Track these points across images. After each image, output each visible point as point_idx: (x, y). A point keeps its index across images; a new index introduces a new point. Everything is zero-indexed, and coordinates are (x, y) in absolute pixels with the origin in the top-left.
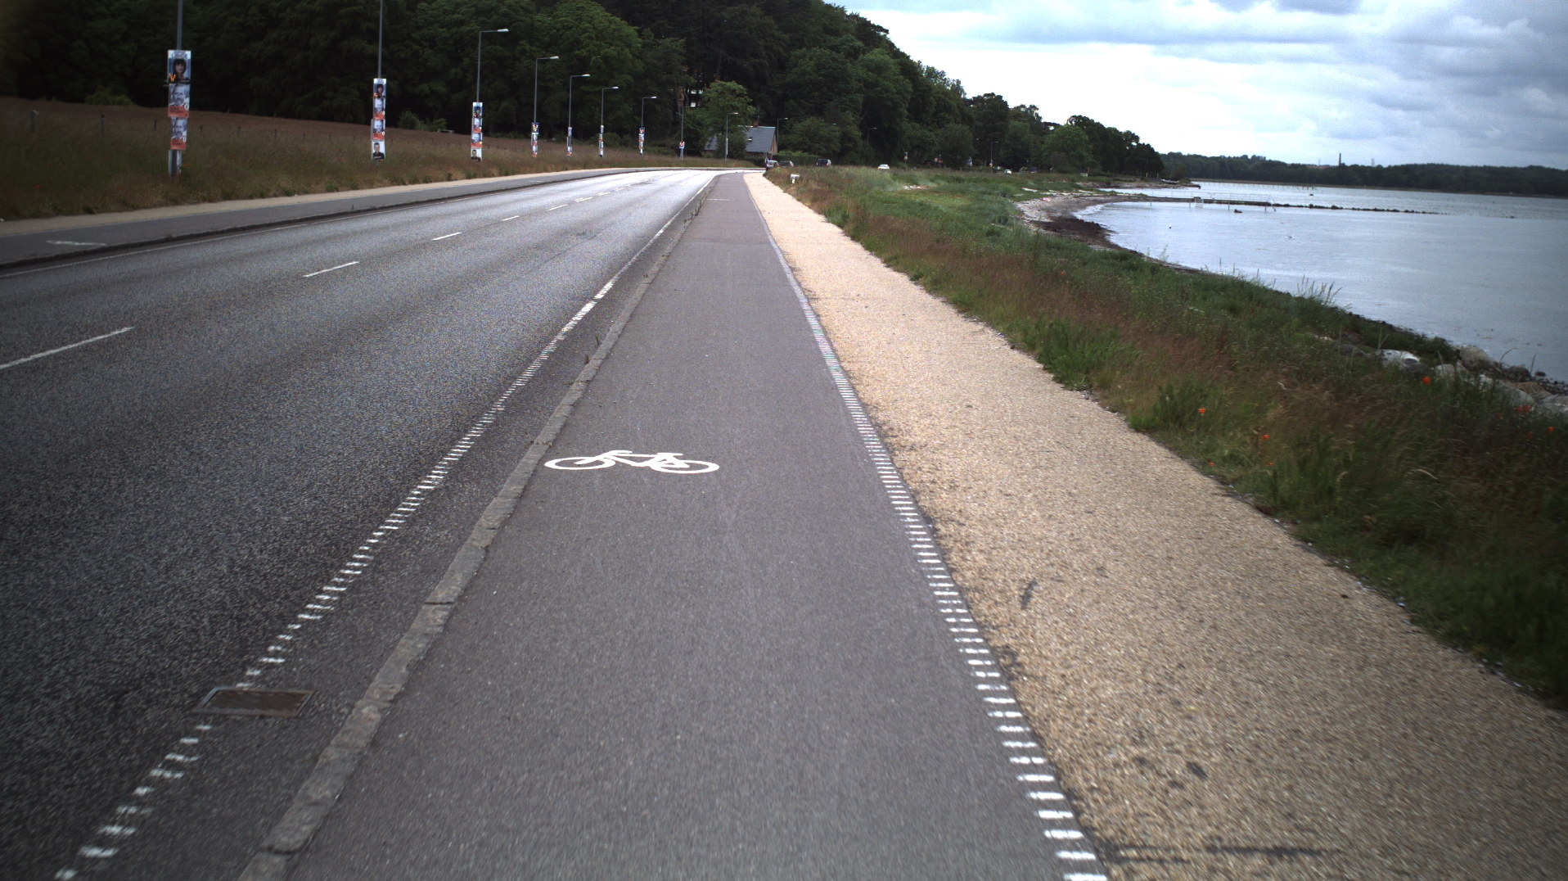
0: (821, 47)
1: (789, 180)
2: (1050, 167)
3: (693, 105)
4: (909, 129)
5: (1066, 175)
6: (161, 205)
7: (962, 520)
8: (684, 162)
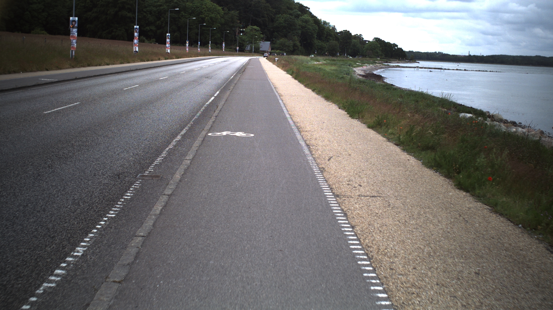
0: (286, 14)
1: (275, 60)
2: (366, 56)
3: (242, 34)
4: (317, 43)
5: (372, 59)
6: (69, 68)
7: (317, 146)
8: (238, 54)
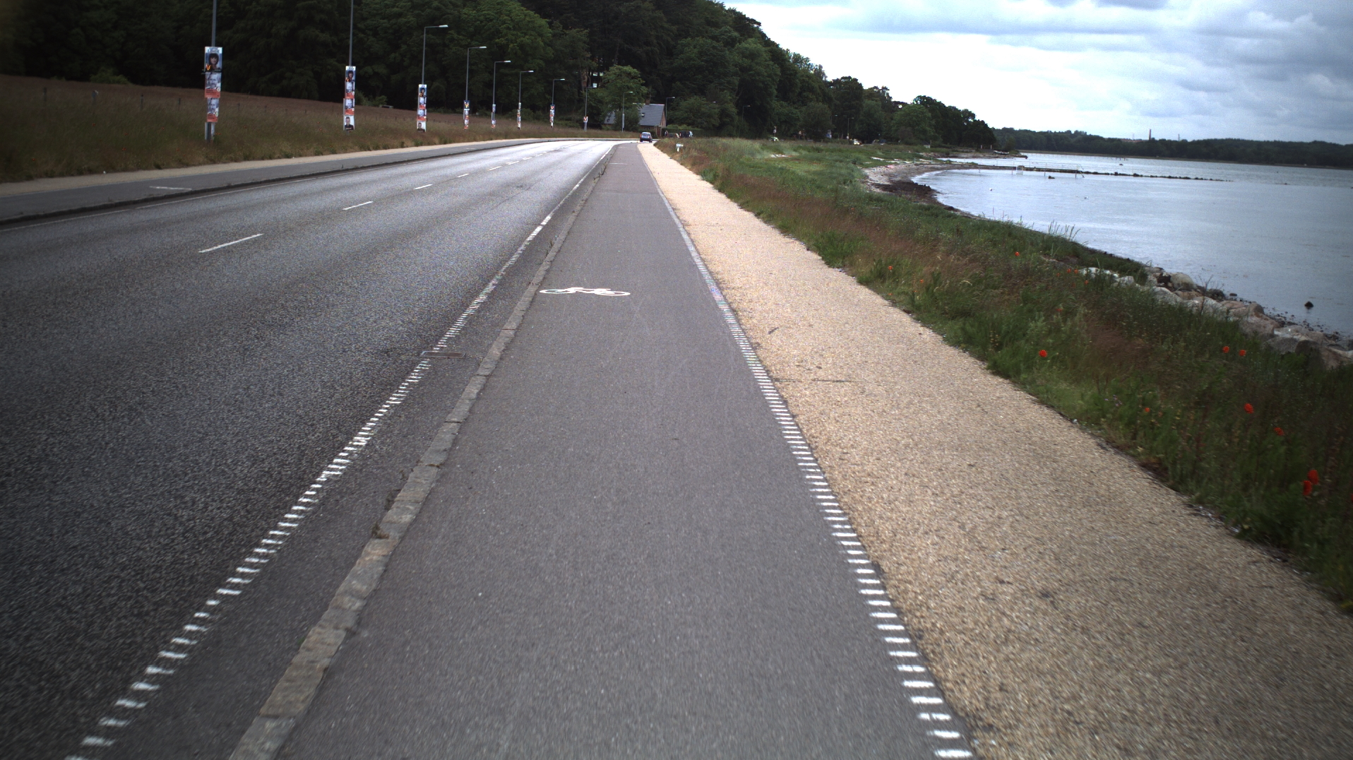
1: (675, 147)
2: (898, 139)
3: (595, 85)
7: (751, 311)
8: (587, 133)
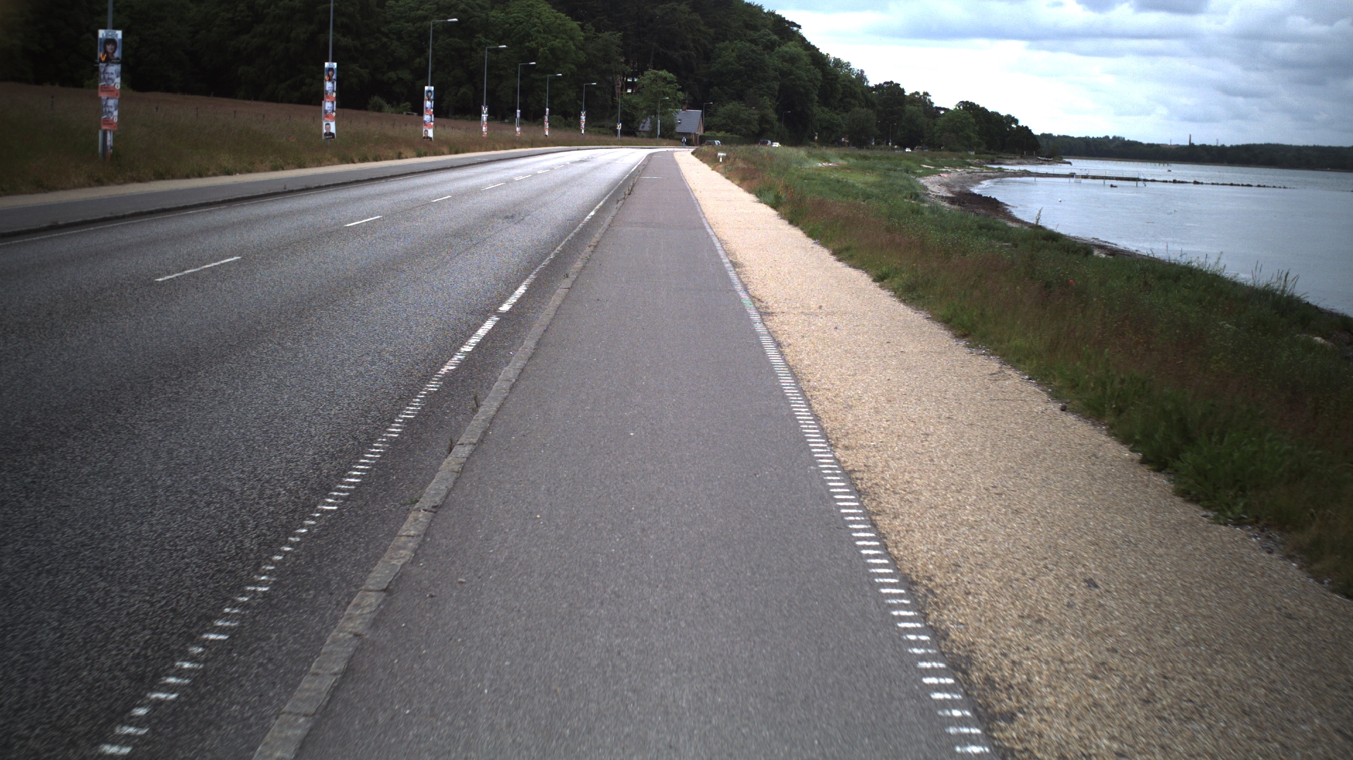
0: (741, 40)
2: (942, 146)
3: (629, 91)
4: (820, 113)
5: (956, 153)
8: (621, 141)
